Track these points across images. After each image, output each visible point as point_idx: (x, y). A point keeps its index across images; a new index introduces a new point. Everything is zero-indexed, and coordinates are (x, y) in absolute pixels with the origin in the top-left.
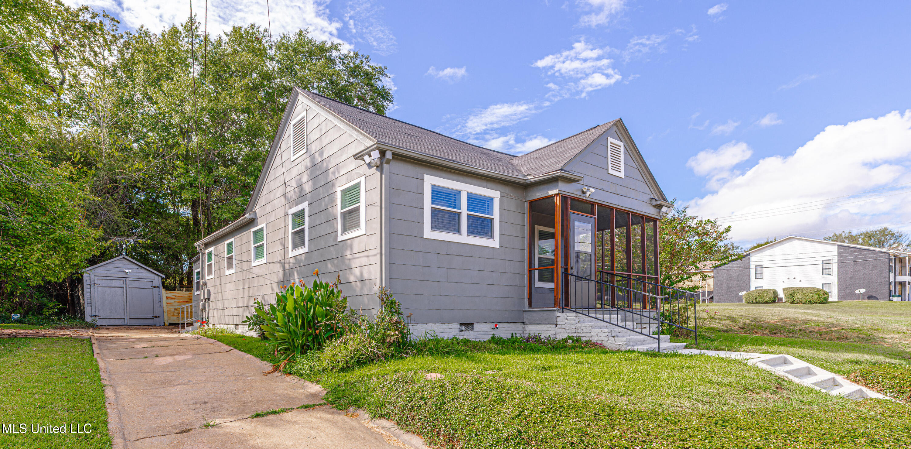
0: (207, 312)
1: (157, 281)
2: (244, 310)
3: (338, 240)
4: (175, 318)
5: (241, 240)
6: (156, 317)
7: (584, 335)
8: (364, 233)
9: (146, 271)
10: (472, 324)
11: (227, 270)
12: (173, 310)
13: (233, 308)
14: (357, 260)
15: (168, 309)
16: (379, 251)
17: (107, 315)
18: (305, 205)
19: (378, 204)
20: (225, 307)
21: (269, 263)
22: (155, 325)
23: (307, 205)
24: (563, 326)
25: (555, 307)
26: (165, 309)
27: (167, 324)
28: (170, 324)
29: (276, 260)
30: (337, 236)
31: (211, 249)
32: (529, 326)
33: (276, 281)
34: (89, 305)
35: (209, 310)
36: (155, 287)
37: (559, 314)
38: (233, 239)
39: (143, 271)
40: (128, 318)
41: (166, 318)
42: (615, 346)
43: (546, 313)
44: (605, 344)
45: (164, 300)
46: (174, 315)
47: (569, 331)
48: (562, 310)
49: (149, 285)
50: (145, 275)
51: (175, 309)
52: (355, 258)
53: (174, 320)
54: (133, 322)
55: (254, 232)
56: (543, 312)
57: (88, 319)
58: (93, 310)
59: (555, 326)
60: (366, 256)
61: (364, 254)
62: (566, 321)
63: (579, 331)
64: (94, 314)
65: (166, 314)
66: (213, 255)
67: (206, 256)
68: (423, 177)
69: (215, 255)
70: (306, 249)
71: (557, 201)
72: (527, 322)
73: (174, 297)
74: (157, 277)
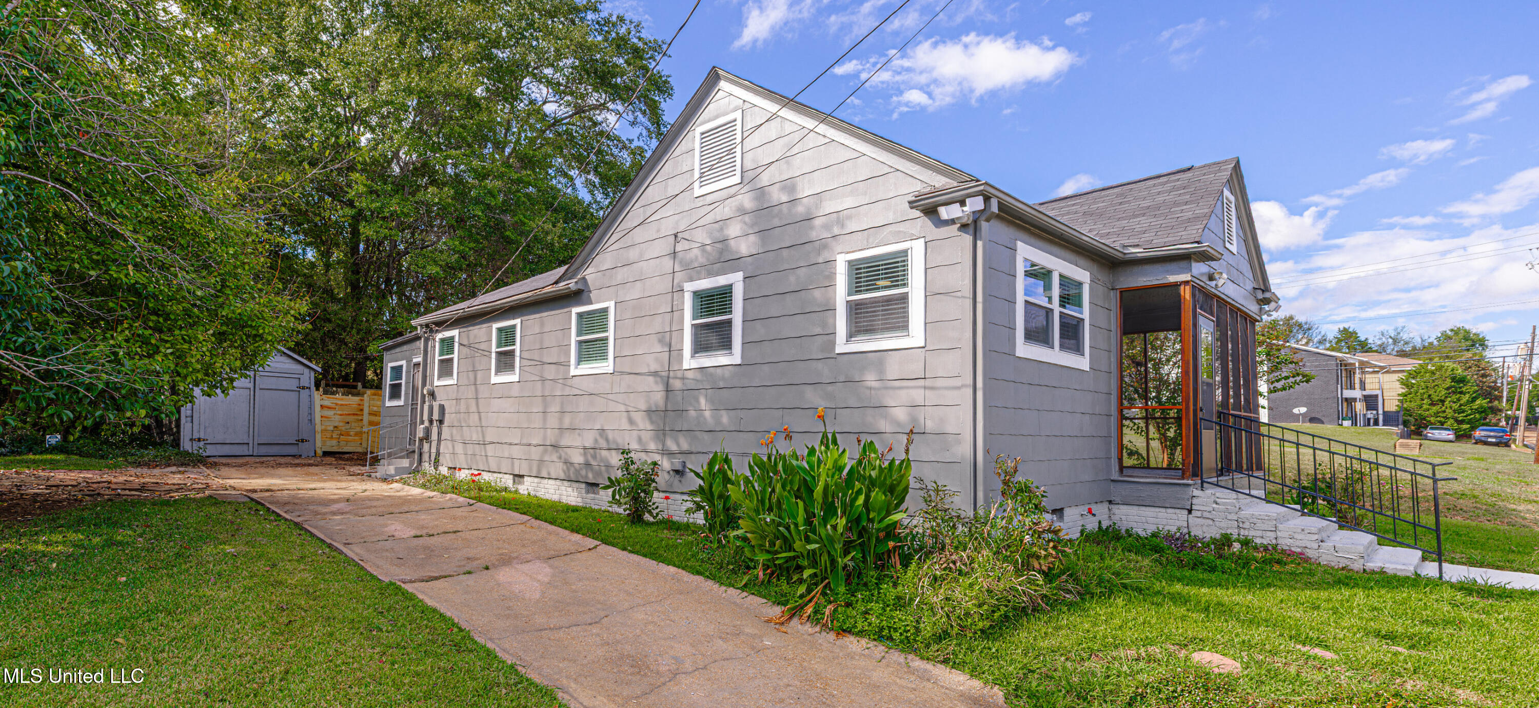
0: (434, 444)
1: (308, 378)
2: (545, 451)
3: (837, 352)
4: (334, 442)
5: (542, 325)
6: (302, 441)
7: (1259, 533)
8: (922, 344)
9: (289, 361)
10: (1061, 510)
11: (496, 374)
12: (331, 428)
13: (511, 444)
14: (903, 393)
15: (323, 427)
16: (970, 381)
17: (219, 438)
18: (736, 279)
19: (968, 292)
20: (488, 439)
21: (622, 373)
22: (300, 456)
23: (741, 278)
24: (1206, 514)
25: (1183, 478)
26: (318, 428)
27: (319, 452)
28: (326, 454)
29: (644, 370)
30: (833, 343)
31: (455, 333)
32: (1121, 507)
33: (644, 407)
34: (189, 419)
35: (439, 440)
36: (303, 388)
37: (1196, 492)
38: (517, 322)
39: (284, 359)
40: (256, 443)
41: (319, 444)
42: (1335, 559)
43: (1163, 489)
44: (1310, 553)
45: (318, 408)
46: (332, 437)
47: (1223, 524)
48: (1202, 486)
49: (293, 384)
50: (287, 366)
51: (335, 427)
52: (886, 388)
53: (332, 446)
54: (264, 450)
55: (580, 315)
56: (1157, 487)
57: (186, 445)
58: (196, 427)
59: (1186, 512)
60: (925, 388)
61: (921, 383)
62: (1215, 506)
63: (1247, 525)
64: (196, 436)
65: (318, 436)
66: (456, 345)
67: (437, 345)
68: (1015, 245)
69: (460, 344)
70: (735, 357)
71: (1186, 293)
72: (1118, 500)
73: (333, 406)
74: (306, 371)
